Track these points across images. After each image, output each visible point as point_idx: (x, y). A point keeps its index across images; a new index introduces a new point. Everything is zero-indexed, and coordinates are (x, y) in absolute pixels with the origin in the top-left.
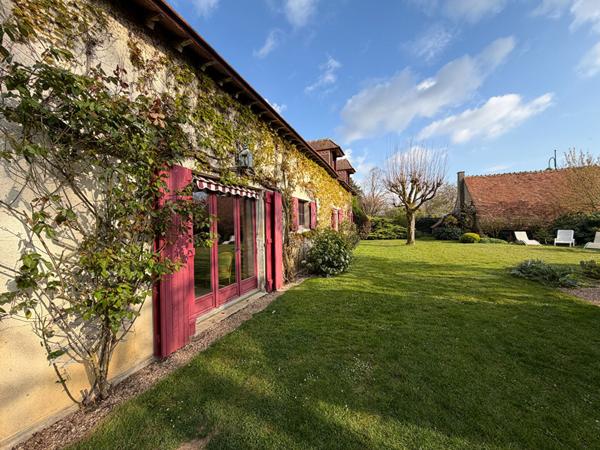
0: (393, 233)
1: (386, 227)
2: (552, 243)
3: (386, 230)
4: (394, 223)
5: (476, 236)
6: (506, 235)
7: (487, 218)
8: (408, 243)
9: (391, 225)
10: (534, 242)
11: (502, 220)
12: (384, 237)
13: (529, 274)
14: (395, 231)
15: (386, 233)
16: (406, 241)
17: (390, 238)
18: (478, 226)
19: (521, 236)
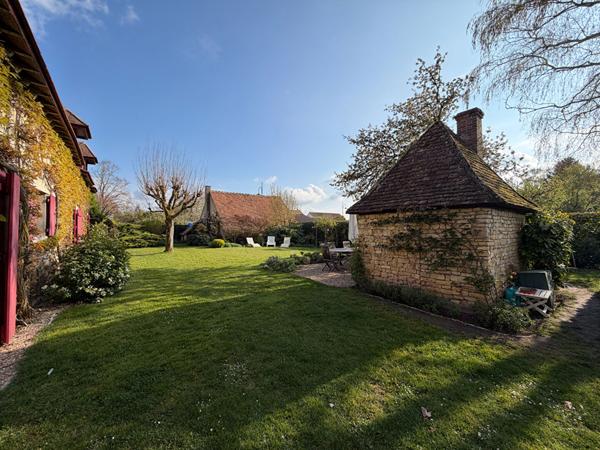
0: (143, 241)
1: (132, 234)
2: (265, 245)
3: (134, 237)
4: (143, 229)
5: (222, 241)
6: (240, 240)
7: (229, 227)
8: (167, 250)
9: (138, 232)
10: (258, 245)
11: (237, 228)
12: (131, 245)
13: (273, 266)
14: (145, 238)
15: (133, 241)
16: (164, 249)
17: (140, 247)
18: (222, 233)
19: (250, 240)
